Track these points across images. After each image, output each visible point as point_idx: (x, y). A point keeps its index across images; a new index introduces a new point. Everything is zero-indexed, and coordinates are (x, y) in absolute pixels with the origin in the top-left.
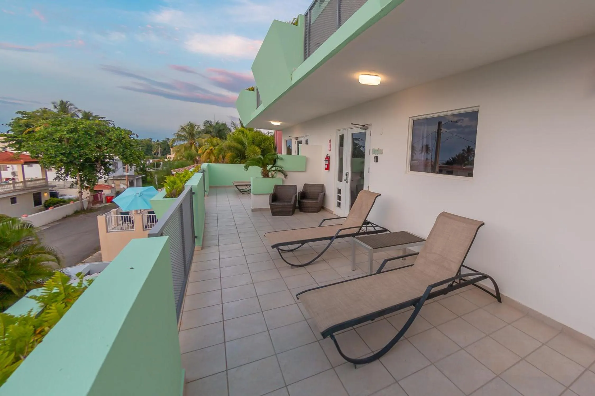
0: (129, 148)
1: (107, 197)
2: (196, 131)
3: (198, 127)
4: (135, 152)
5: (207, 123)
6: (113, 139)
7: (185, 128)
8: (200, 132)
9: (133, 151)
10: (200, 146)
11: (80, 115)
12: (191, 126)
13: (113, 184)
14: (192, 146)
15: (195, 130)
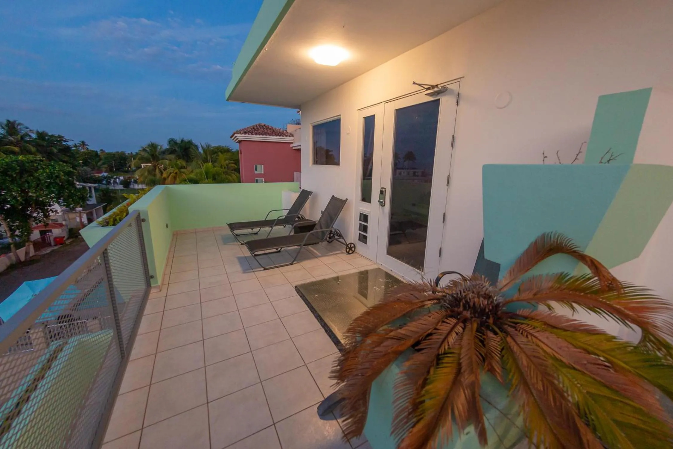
0: (68, 187)
1: (55, 239)
2: (159, 152)
3: (161, 147)
4: (75, 192)
5: (172, 142)
6: (43, 180)
7: (146, 149)
8: (164, 152)
9: (72, 192)
10: (165, 169)
11: (34, 136)
12: (153, 146)
13: (63, 221)
14: (156, 169)
15: (158, 150)
